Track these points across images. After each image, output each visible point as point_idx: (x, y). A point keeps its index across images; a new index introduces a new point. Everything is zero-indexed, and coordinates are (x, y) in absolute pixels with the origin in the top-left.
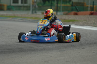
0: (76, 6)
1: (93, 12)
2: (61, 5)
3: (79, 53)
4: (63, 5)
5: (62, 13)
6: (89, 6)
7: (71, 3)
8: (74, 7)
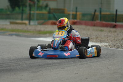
0: (54, 13)
1: (75, 21)
2: (35, 12)
3: (58, 74)
4: (38, 12)
5: (36, 22)
6: (71, 13)
7: (48, 9)
8: (51, 15)
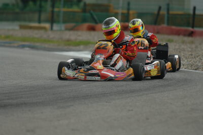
1: (127, 24)
2: (61, 9)
5: (63, 26)
6: (120, 11)
